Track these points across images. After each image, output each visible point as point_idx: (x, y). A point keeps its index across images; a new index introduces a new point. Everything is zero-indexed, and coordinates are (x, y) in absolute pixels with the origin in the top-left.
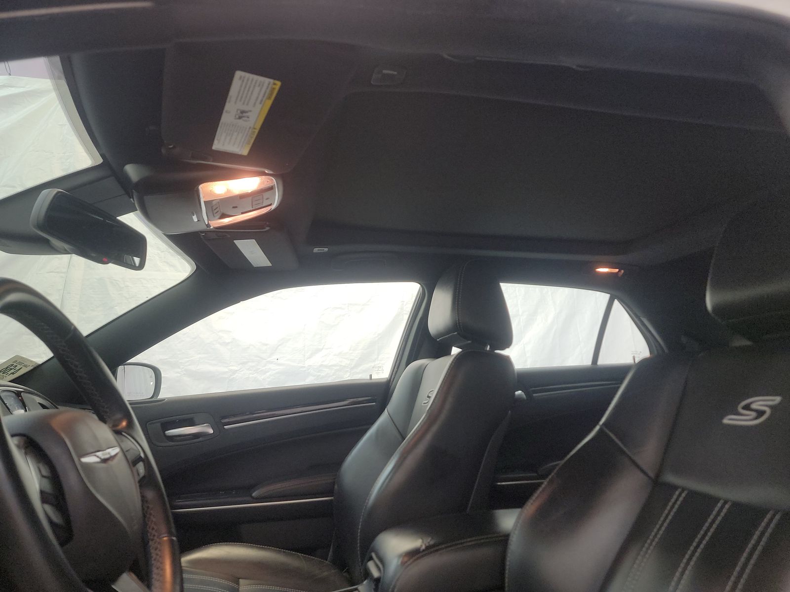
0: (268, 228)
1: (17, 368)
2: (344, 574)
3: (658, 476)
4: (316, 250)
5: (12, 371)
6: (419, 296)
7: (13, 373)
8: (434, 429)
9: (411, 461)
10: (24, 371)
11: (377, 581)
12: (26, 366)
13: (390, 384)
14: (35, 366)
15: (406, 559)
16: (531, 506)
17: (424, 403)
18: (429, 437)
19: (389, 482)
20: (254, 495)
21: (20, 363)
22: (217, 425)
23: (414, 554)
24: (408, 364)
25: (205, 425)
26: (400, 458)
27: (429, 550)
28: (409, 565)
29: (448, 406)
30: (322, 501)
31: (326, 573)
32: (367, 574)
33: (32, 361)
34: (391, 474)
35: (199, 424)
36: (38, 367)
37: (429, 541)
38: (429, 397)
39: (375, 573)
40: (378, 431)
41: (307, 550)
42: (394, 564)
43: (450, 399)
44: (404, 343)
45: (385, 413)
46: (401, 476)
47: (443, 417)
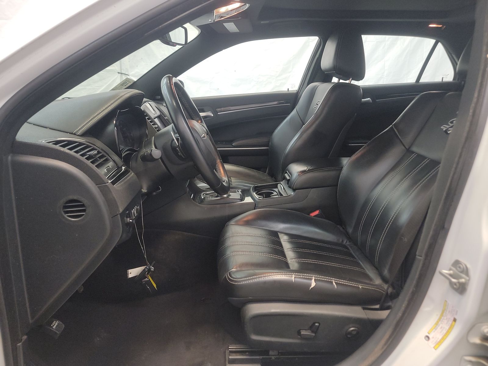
0: (240, 18)
1: (127, 83)
2: (273, 179)
3: (409, 148)
4: (262, 22)
5: (125, 85)
6: (318, 43)
7: (125, 86)
8: (317, 122)
9: (305, 136)
10: (130, 84)
11: (289, 180)
12: (130, 82)
13: (298, 94)
14: (133, 82)
15: (300, 173)
16: (354, 157)
17: (315, 107)
18: (314, 126)
19: (295, 144)
20: (233, 145)
21: (128, 81)
22: (215, 112)
23: (303, 172)
24: (308, 84)
25: (209, 112)
26: (300, 134)
27: (309, 171)
28: (301, 175)
29: (325, 112)
30: (264, 149)
31: (265, 178)
32: (284, 178)
33: (132, 80)
34: (297, 140)
35: (207, 112)
36: (135, 82)
37: (310, 168)
38: (317, 104)
39: (288, 178)
40: (291, 119)
41: (258, 169)
42: (295, 175)
43: (326, 109)
44: (307, 72)
45: (295, 110)
46: (300, 142)
47: (322, 117)
